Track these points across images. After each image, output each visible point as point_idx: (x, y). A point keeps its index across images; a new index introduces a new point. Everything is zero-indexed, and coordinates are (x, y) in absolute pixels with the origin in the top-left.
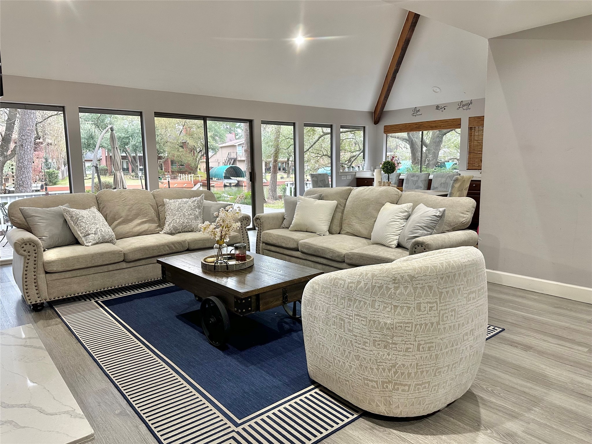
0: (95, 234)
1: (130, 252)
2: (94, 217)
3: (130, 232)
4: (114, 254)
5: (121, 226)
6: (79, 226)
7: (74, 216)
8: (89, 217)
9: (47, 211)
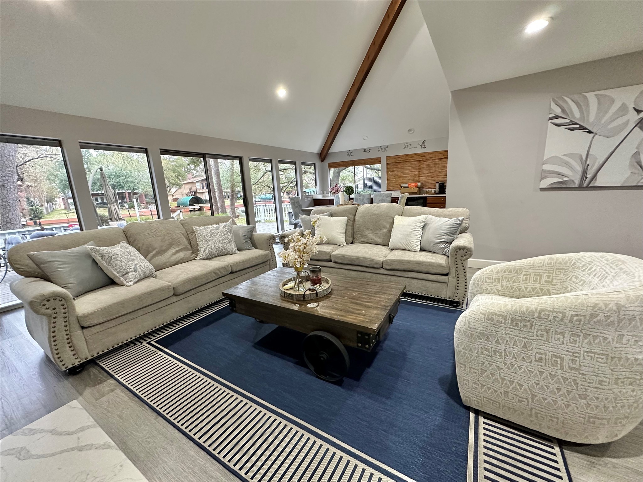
0: (134, 271)
1: (180, 285)
2: (129, 253)
3: (168, 262)
4: (164, 290)
5: (157, 258)
6: (114, 265)
7: (105, 255)
8: (124, 253)
9: (69, 253)
